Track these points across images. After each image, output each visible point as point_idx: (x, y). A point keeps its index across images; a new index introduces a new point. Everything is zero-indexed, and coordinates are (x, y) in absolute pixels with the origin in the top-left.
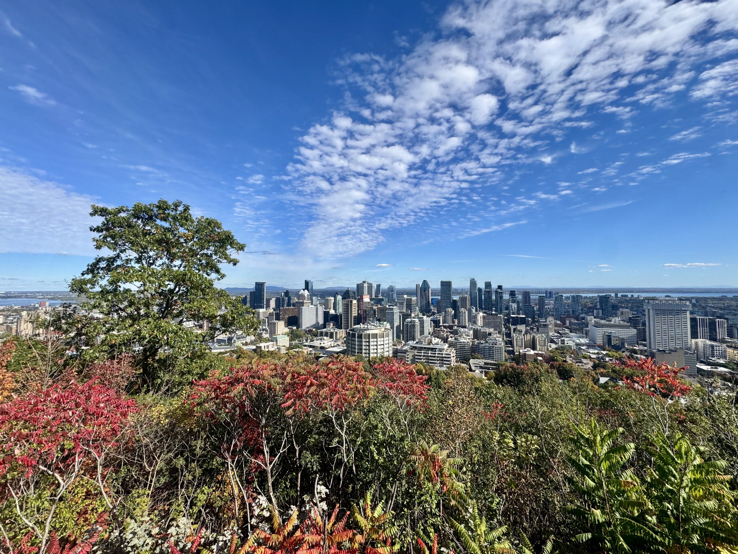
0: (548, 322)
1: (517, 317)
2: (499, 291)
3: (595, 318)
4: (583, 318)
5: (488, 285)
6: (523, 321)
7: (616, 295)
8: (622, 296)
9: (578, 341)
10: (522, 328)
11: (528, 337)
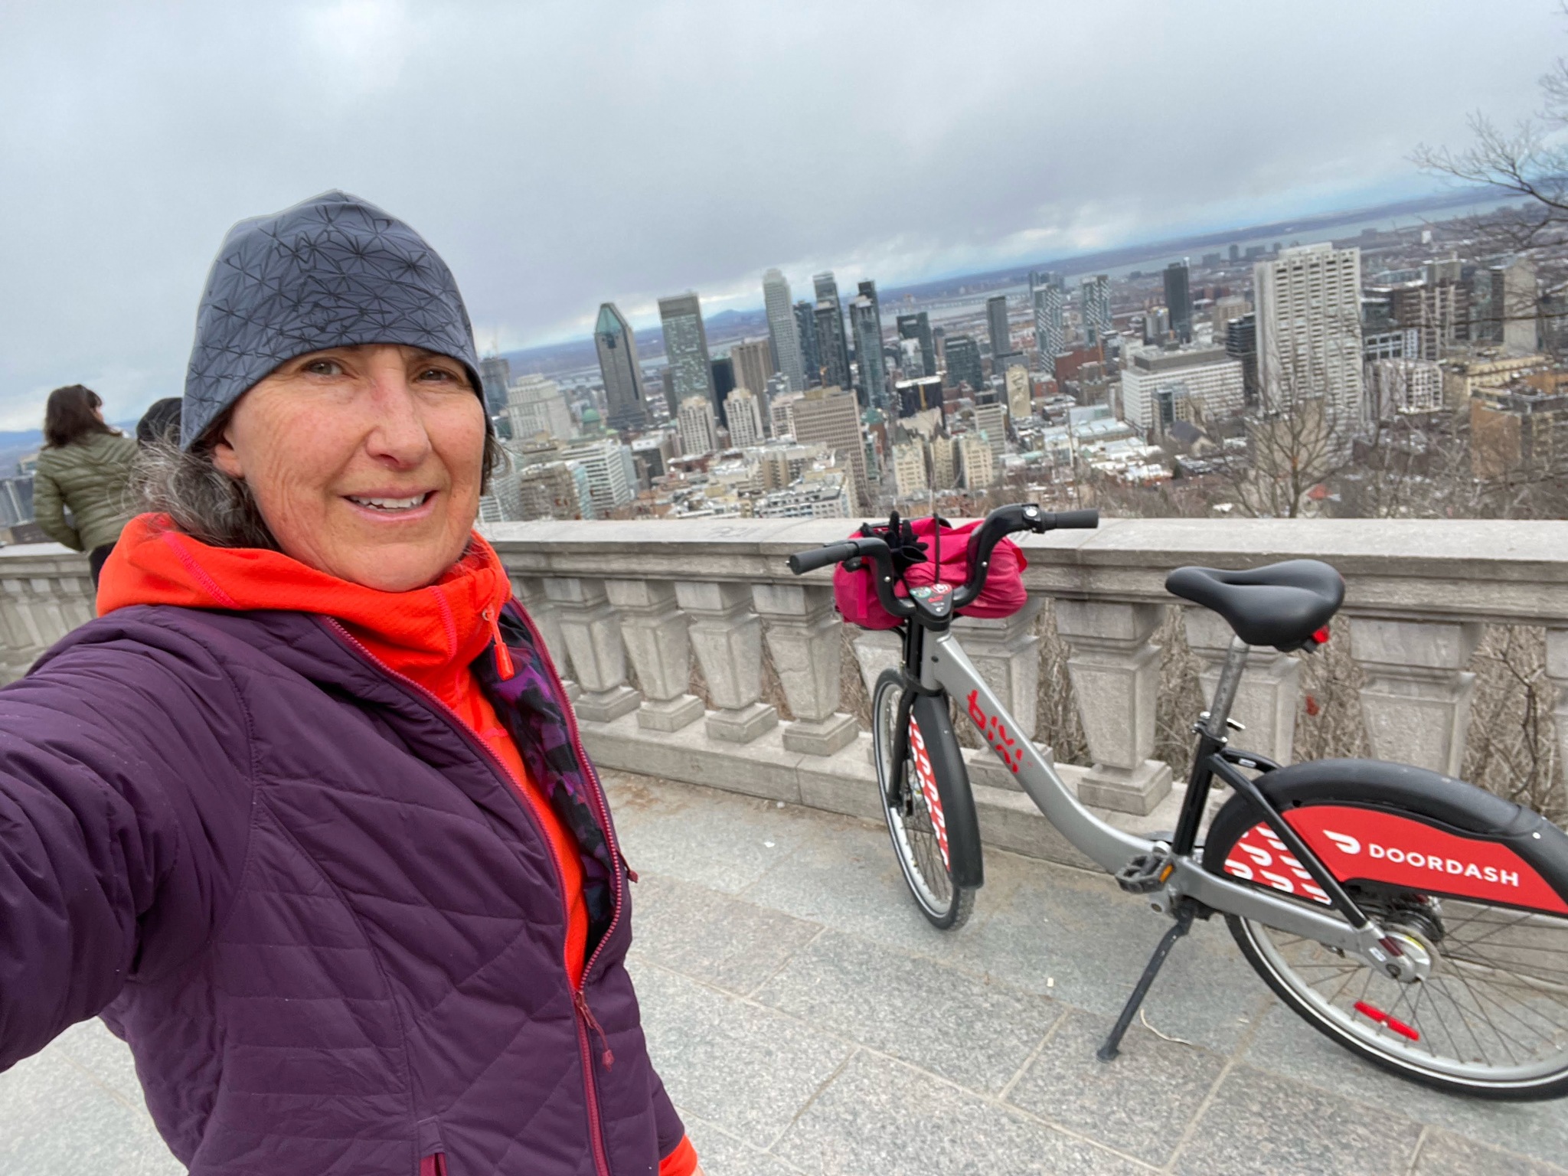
0: (1011, 387)
1: (915, 387)
2: (865, 302)
3: (1147, 342)
4: (1116, 351)
5: (825, 287)
6: (933, 397)
7: (1234, 250)
8: (1248, 250)
9: (1084, 431)
10: (925, 421)
11: (942, 449)
